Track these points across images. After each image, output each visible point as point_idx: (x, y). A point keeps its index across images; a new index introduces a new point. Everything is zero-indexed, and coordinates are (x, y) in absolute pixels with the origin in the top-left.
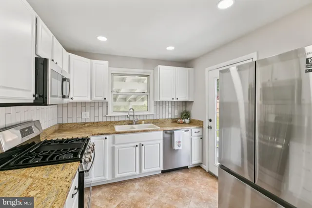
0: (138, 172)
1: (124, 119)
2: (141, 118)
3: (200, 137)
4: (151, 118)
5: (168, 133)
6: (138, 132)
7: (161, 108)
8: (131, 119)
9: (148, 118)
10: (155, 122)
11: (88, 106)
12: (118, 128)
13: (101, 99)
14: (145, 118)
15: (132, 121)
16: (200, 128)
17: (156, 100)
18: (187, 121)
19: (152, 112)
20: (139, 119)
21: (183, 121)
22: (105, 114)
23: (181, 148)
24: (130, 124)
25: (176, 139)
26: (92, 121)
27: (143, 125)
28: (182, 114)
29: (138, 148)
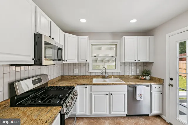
0: (108, 113)
1: (99, 74)
2: (111, 74)
3: (160, 92)
4: (118, 74)
5: (131, 87)
6: (108, 84)
7: (126, 67)
8: (104, 74)
9: (116, 74)
10: (122, 77)
11: (77, 65)
12: (95, 81)
13: (84, 61)
14: (114, 74)
15: (104, 76)
16: (160, 84)
17: (121, 62)
18: (148, 78)
19: (119, 70)
20: (109, 75)
21: (144, 77)
22: (87, 71)
23: (142, 100)
24: (103, 78)
25: (138, 92)
26: (80, 75)
27: (112, 79)
28: (144, 72)
29: (108, 96)
